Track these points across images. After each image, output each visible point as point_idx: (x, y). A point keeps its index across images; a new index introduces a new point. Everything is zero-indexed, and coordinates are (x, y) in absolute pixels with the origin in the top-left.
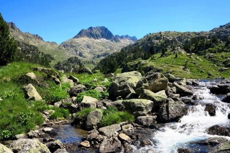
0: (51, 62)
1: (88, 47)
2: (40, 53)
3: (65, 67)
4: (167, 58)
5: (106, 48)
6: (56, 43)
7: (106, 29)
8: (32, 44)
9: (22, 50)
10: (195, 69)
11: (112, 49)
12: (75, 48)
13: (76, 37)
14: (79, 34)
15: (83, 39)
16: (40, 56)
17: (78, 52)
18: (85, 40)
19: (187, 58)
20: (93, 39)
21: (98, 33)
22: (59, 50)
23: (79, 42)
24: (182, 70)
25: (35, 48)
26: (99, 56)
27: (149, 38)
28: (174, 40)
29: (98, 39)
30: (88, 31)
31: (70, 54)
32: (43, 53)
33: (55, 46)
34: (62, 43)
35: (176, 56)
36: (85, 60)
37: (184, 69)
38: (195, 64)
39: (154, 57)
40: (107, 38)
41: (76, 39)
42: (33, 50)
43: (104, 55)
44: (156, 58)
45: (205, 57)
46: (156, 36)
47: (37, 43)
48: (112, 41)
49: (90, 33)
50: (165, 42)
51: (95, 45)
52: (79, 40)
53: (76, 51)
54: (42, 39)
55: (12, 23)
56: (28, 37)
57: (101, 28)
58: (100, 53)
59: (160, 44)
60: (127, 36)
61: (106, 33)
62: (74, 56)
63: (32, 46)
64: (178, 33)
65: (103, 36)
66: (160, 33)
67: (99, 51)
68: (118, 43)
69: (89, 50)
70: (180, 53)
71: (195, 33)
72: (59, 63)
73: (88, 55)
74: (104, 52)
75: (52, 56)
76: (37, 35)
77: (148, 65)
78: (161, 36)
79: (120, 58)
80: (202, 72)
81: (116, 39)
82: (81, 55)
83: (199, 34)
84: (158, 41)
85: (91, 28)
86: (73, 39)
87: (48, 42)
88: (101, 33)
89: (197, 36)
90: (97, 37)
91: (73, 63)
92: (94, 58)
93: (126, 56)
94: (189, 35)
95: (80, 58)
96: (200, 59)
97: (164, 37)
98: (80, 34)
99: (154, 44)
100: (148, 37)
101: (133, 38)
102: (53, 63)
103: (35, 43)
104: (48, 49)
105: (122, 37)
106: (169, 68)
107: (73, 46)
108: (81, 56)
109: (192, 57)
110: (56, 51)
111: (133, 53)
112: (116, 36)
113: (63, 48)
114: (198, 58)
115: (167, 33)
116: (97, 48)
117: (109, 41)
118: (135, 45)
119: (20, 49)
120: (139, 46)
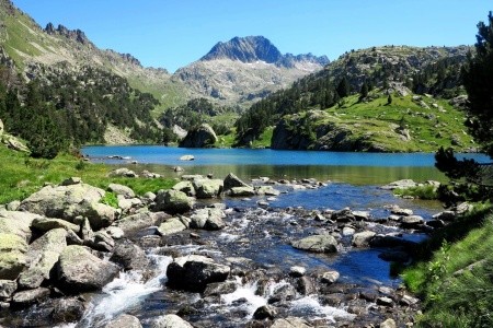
0: (152, 109)
1: (230, 78)
2: (131, 90)
3: (181, 119)
4: (371, 104)
5: (266, 80)
6: (165, 71)
7: (266, 42)
8: (117, 73)
9: (96, 84)
10: (424, 130)
11: (277, 83)
12: (203, 80)
13: (207, 58)
14: (211, 52)
15: (219, 61)
16: (132, 96)
17: (210, 89)
18: (224, 64)
19: (413, 105)
20: (239, 62)
21: (251, 49)
22: (171, 85)
23: (210, 67)
24: (392, 133)
25: (122, 81)
26: (251, 97)
27: (350, 61)
28: (401, 64)
29: (249, 61)
30: (230, 46)
31: (193, 93)
32: (137, 92)
33: (164, 76)
34: (178, 71)
35: (390, 101)
36: (223, 104)
37: (397, 131)
38: (427, 117)
39: (343, 103)
40: (269, 60)
41: (205, 63)
42: (119, 85)
43: (261, 95)
44: (348, 105)
45: (452, 104)
46: (364, 56)
47: (128, 71)
48: (278, 66)
49: (235, 50)
50: (383, 69)
51: (243, 73)
52: (211, 65)
53: (205, 86)
54: (138, 63)
55: (79, 32)
56: (110, 58)
57: (255, 38)
58: (253, 91)
59: (371, 72)
60: (308, 56)
61: (266, 50)
62: (202, 96)
63: (117, 76)
64: (412, 49)
65: (260, 56)
66: (374, 49)
67: (252, 87)
68: (290, 70)
69: (231, 85)
70: (398, 94)
71: (447, 49)
72: (169, 112)
73: (229, 94)
74: (261, 87)
75: (156, 98)
76: (128, 55)
77: (326, 122)
78: (375, 55)
79: (285, 103)
80: (438, 136)
81: (286, 61)
82: (214, 94)
83: (454, 51)
84: (368, 66)
85: (235, 40)
86: (200, 63)
87: (150, 69)
88: (257, 50)
89: (451, 55)
90: (247, 57)
91: (197, 110)
92: (241, 101)
93: (298, 99)
94: (434, 53)
95: (212, 100)
96: (441, 108)
97: (380, 59)
98: (215, 52)
99: (359, 72)
100: (347, 57)
101: (322, 60)
102: (157, 112)
103: (124, 70)
104: (150, 83)
105: (299, 58)
106: (367, 127)
107: (200, 77)
108: (216, 96)
109: (423, 103)
110: (165, 88)
111: (312, 91)
112: (287, 55)
113: (180, 80)
114: (435, 105)
115: (388, 49)
116: (247, 80)
117: (273, 65)
118: (321, 73)
119: (93, 83)
120: (328, 77)
